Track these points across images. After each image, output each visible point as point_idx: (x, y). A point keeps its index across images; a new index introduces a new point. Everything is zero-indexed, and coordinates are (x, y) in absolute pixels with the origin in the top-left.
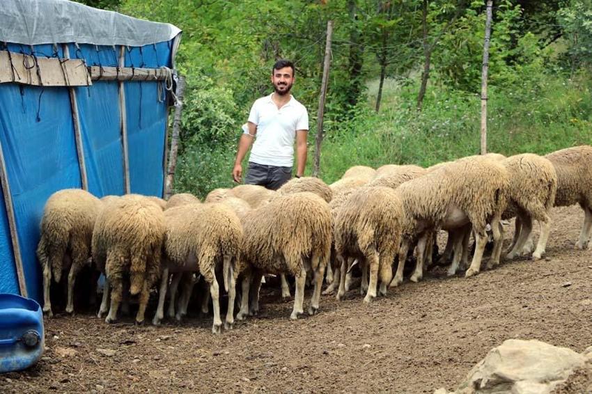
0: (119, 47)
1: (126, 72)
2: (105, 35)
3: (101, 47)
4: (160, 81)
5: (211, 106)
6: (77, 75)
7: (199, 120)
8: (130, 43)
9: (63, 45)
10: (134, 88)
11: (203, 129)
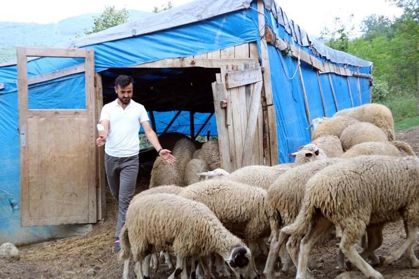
0: (357, 67)
1: (360, 74)
2: (353, 62)
3: (354, 66)
4: (368, 78)
5: (381, 88)
6: (349, 73)
7: (378, 92)
8: (360, 66)
9: (344, 64)
10: (361, 79)
11: (379, 95)
